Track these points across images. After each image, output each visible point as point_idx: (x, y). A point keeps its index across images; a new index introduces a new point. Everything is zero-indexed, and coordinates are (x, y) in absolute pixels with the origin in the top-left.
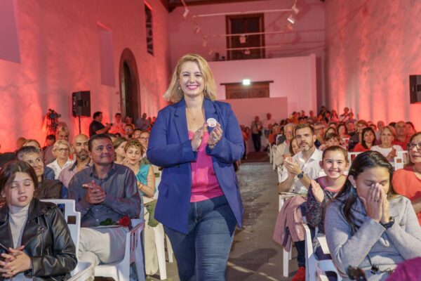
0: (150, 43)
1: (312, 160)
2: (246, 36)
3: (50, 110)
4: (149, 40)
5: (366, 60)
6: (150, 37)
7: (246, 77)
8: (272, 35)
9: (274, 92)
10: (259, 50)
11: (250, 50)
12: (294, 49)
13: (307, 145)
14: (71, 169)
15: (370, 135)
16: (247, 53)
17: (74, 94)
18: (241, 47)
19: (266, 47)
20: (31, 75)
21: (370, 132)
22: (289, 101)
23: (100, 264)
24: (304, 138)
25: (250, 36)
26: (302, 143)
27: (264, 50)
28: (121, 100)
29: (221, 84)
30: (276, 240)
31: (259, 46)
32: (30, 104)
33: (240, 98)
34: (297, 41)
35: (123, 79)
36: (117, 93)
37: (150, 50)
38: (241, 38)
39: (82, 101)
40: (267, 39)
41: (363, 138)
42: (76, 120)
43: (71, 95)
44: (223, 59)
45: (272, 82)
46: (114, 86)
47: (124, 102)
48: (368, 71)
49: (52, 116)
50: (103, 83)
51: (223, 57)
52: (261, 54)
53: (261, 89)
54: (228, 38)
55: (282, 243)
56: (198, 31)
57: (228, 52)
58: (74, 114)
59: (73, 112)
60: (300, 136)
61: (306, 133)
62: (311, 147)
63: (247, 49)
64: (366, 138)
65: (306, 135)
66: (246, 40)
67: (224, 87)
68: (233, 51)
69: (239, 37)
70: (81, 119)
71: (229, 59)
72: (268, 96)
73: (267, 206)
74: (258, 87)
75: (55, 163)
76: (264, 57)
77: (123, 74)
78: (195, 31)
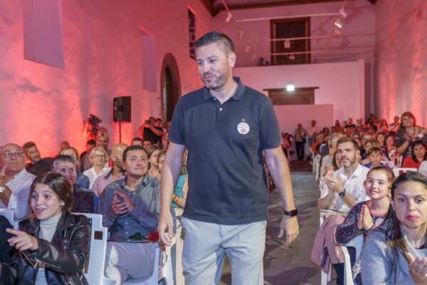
0: (192, 48)
1: (355, 177)
2: (291, 41)
3: (91, 115)
4: (191, 45)
5: (420, 66)
6: (192, 41)
7: (290, 82)
8: (318, 40)
9: (319, 99)
10: (304, 55)
11: (295, 55)
12: (341, 54)
13: (348, 161)
14: (106, 177)
15: (421, 149)
16: (292, 58)
17: (115, 100)
18: (286, 52)
19: (312, 52)
20: (74, 80)
21: (420, 146)
22: (335, 108)
23: (127, 280)
24: (345, 153)
25: (295, 41)
26: (343, 158)
27: (309, 55)
28: (162, 104)
29: (264, 90)
30: (314, 261)
31: (304, 51)
32: (73, 109)
33: (283, 104)
34: (344, 46)
35: (165, 85)
36: (159, 98)
37: (192, 55)
38: (285, 43)
39: (122, 106)
40: (313, 44)
41: (413, 151)
42: (117, 125)
43: (112, 100)
44: (267, 64)
45: (317, 88)
46: (155, 91)
47: (165, 107)
48: (421, 78)
49: (93, 121)
50: (144, 88)
51: (267, 62)
52: (307, 59)
53: (306, 96)
54: (272, 43)
55: (320, 265)
56: (241, 36)
57: (272, 57)
58: (115, 120)
59: (114, 116)
60: (341, 151)
61: (347, 148)
62: (352, 163)
63: (292, 54)
64: (416, 153)
65: (348, 150)
66: (291, 45)
67: (266, 93)
68: (277, 56)
69: (283, 42)
70: (122, 124)
71: (272, 64)
72: (313, 103)
73: (308, 221)
74: (303, 93)
75: (92, 170)
76: (309, 62)
77: (165, 79)
78: (238, 36)
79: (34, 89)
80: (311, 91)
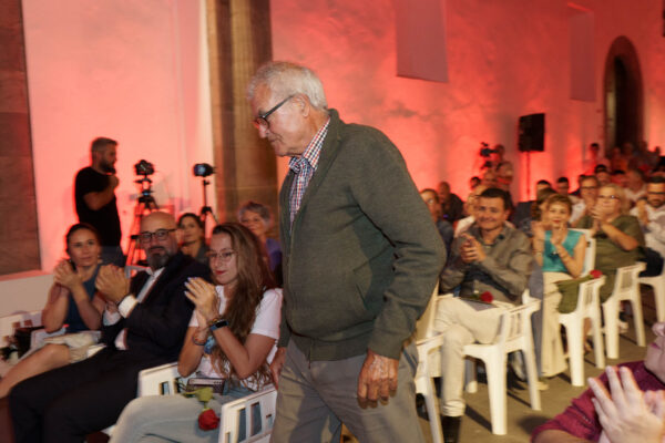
3: (483, 143)
17: (523, 119)
20: (463, 97)
28: (606, 119)
36: (598, 111)
39: (532, 128)
42: (524, 155)
43: (517, 121)
46: (593, 100)
47: (612, 124)
50: (574, 98)
58: (521, 148)
59: (520, 144)
70: (531, 155)
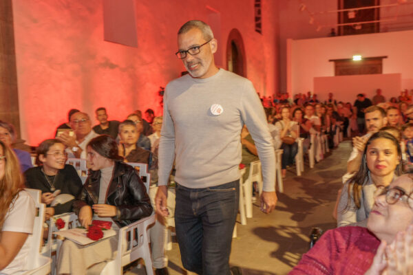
0: (258, 22)
2: (355, 11)
3: (161, 87)
4: (257, 19)
6: (258, 16)
7: (357, 53)
8: (388, 8)
9: (388, 68)
10: (373, 23)
11: (362, 25)
16: (358, 28)
18: (353, 22)
19: (381, 21)
22: (404, 77)
24: (372, 122)
25: (360, 10)
26: (371, 126)
27: (378, 24)
29: (330, 61)
31: (373, 20)
32: (145, 83)
33: (350, 74)
35: (231, 58)
37: (258, 29)
38: (349, 14)
40: (383, 13)
45: (386, 57)
51: (334, 33)
52: (376, 28)
53: (373, 65)
54: (339, 13)
56: (303, 9)
57: (339, 27)
60: (369, 120)
61: (374, 117)
63: (358, 23)
65: (376, 119)
66: (356, 15)
67: (332, 63)
68: (344, 26)
69: (347, 12)
71: (339, 35)
72: (381, 72)
74: (370, 62)
75: (155, 134)
76: (378, 31)
77: (230, 53)
78: (300, 9)
79: (112, 66)
80: (379, 60)
